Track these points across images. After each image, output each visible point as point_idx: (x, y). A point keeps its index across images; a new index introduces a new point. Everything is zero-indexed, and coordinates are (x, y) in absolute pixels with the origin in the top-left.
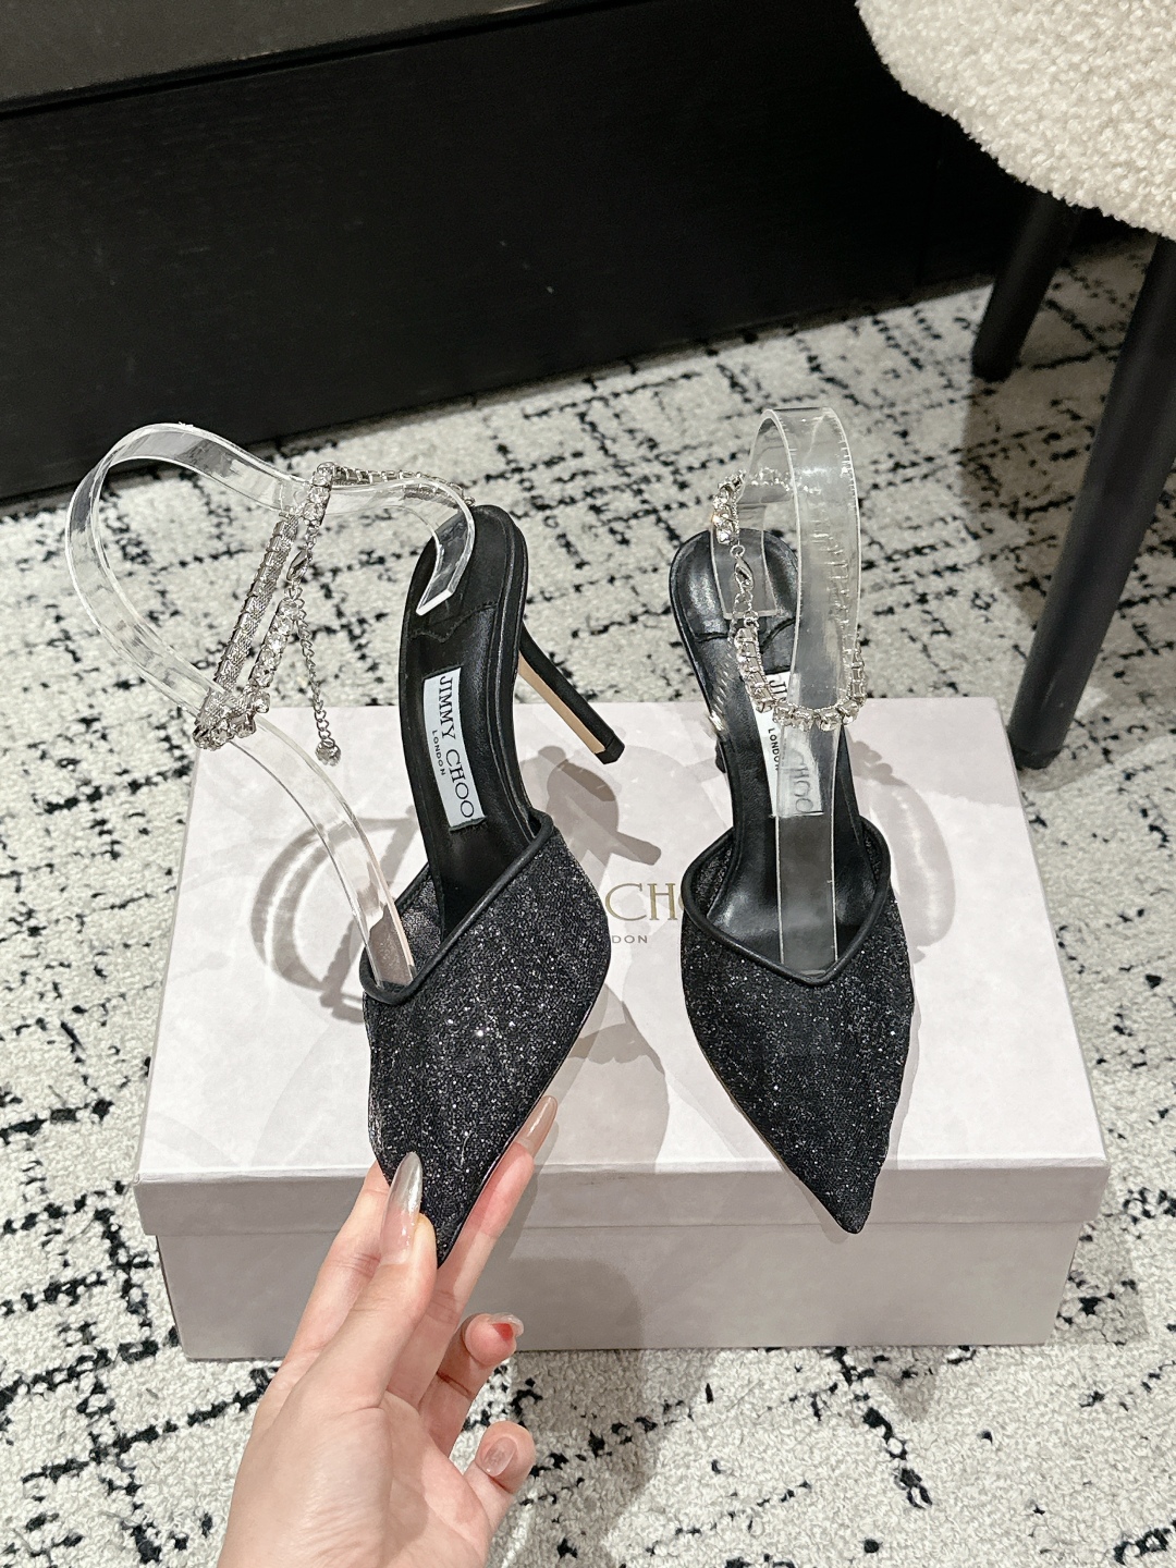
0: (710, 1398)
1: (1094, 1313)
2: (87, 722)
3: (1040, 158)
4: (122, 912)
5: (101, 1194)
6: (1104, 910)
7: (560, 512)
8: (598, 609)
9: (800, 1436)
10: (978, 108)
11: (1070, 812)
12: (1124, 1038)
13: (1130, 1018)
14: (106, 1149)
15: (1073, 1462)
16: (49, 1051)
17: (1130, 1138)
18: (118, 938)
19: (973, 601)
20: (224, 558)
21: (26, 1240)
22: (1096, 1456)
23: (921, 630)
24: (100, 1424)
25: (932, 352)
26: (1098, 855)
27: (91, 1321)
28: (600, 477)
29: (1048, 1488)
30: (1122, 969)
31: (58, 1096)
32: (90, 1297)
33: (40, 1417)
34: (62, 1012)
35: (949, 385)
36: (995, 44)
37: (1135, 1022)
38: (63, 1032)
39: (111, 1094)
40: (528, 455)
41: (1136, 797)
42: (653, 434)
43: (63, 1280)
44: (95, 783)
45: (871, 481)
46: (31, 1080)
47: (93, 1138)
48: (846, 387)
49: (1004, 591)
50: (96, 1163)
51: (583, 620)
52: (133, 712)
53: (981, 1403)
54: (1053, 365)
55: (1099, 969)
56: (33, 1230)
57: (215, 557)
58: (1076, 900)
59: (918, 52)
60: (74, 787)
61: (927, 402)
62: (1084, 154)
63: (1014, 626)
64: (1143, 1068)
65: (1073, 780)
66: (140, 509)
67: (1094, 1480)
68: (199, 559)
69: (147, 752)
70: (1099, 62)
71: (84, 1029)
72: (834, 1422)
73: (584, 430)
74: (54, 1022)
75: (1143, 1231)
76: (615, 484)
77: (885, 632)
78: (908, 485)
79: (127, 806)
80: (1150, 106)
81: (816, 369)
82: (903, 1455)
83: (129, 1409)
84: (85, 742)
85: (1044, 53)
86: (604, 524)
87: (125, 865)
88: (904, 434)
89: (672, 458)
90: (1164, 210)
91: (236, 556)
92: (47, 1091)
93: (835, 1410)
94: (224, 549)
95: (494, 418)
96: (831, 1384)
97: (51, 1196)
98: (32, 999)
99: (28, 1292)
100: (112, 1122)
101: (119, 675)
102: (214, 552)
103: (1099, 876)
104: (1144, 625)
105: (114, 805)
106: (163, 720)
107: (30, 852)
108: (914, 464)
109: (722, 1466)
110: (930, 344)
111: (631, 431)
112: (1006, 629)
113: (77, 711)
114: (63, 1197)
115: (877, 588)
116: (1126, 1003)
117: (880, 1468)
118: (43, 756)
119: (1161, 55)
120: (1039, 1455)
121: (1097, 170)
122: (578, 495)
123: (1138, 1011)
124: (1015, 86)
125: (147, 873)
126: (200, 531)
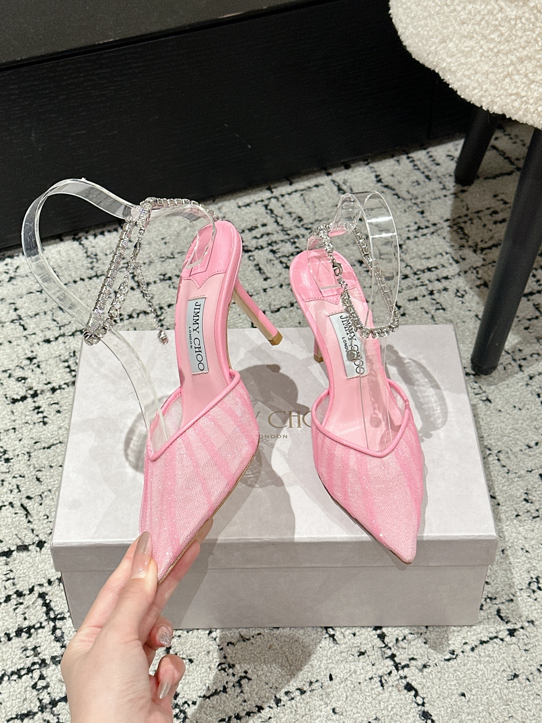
0: (331, 678)
1: (514, 636)
2: (30, 359)
3: (476, 91)
4: (49, 450)
5: (41, 585)
6: (519, 443)
7: (256, 253)
8: (274, 300)
9: (374, 696)
10: (447, 68)
11: (503, 396)
12: (529, 504)
13: (531, 495)
14: (43, 564)
15: (504, 707)
16: (15, 518)
17: (531, 552)
18: (46, 463)
19: (456, 294)
20: (95, 278)
21: (6, 608)
22: (515, 704)
23: (431, 308)
24: (43, 694)
25: (435, 172)
26: (517, 416)
27: (37, 646)
28: (275, 236)
29: (492, 719)
30: (528, 471)
31: (20, 539)
32: (37, 634)
33: (14, 691)
34: (21, 499)
35: (444, 188)
36: (454, 39)
37: (534, 496)
38: (22, 508)
39: (45, 538)
40: (240, 225)
41: (535, 388)
42: (301, 214)
43: (24, 626)
44: (34, 389)
45: (406, 236)
46: (7, 531)
47: (37, 559)
48: (394, 190)
49: (471, 288)
50: (38, 571)
51: (267, 306)
52: (52, 354)
53: (460, 679)
54: (494, 177)
55: (517, 471)
56: (9, 603)
57: (90, 278)
58: (506, 438)
59: (419, 41)
60: (25, 390)
61: (433, 197)
62: (496, 90)
63: (475, 306)
64: (538, 519)
65: (504, 380)
66: (54, 256)
67: (514, 715)
68: (82, 280)
69: (59, 373)
70: (502, 47)
71: (31, 507)
72: (390, 689)
73: (267, 213)
74: (17, 504)
75: (538, 597)
76: (282, 239)
77: (413, 309)
78: (425, 237)
79: (50, 399)
80: (526, 68)
81: (379, 181)
82: (423, 705)
83: (56, 687)
84: (29, 369)
85: (476, 43)
86: (277, 259)
87: (50, 428)
88: (422, 212)
89: (310, 226)
90: (534, 115)
91: (100, 278)
92: (15, 536)
93: (391, 684)
94: (95, 274)
95: (224, 208)
96: (389, 671)
97: (18, 586)
98: (7, 493)
99: (8, 632)
100: (46, 551)
101: (45, 336)
102: (90, 276)
103: (517, 426)
104: (538, 304)
105: (44, 399)
106: (67, 358)
107: (4, 422)
108: (427, 227)
109: (337, 710)
110: (434, 168)
111: (290, 213)
112: (472, 307)
113: (26, 354)
114: (23, 587)
115: (410, 288)
116: (530, 487)
117: (412, 711)
118: (10, 376)
119: (531, 44)
120: (488, 704)
121: (503, 97)
122: (265, 245)
123: (535, 491)
124: (464, 58)
125: (60, 432)
126: (83, 266)
